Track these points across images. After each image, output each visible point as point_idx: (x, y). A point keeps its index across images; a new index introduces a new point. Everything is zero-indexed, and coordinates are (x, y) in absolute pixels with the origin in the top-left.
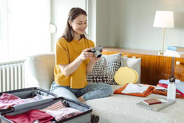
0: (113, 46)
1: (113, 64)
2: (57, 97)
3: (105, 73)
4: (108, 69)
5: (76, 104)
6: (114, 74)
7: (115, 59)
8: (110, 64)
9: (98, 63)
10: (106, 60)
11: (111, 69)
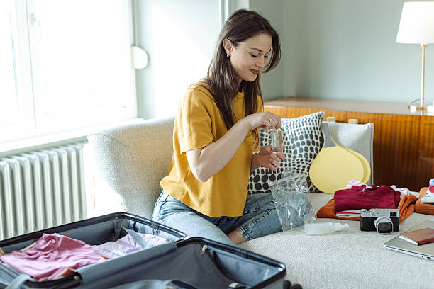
0: (293, 94)
2: (185, 239)
3: (286, 165)
4: (292, 155)
5: (240, 254)
6: (308, 165)
7: (307, 128)
8: (295, 143)
10: (285, 130)
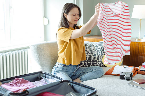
0: (97, 34)
1: (101, 49)
2: (63, 80)
3: (95, 57)
4: (97, 54)
5: (81, 86)
6: (102, 58)
7: (102, 45)
8: (98, 50)
9: (88, 49)
10: (95, 46)
11: (99, 53)
